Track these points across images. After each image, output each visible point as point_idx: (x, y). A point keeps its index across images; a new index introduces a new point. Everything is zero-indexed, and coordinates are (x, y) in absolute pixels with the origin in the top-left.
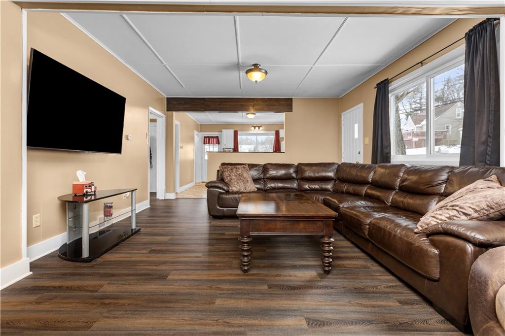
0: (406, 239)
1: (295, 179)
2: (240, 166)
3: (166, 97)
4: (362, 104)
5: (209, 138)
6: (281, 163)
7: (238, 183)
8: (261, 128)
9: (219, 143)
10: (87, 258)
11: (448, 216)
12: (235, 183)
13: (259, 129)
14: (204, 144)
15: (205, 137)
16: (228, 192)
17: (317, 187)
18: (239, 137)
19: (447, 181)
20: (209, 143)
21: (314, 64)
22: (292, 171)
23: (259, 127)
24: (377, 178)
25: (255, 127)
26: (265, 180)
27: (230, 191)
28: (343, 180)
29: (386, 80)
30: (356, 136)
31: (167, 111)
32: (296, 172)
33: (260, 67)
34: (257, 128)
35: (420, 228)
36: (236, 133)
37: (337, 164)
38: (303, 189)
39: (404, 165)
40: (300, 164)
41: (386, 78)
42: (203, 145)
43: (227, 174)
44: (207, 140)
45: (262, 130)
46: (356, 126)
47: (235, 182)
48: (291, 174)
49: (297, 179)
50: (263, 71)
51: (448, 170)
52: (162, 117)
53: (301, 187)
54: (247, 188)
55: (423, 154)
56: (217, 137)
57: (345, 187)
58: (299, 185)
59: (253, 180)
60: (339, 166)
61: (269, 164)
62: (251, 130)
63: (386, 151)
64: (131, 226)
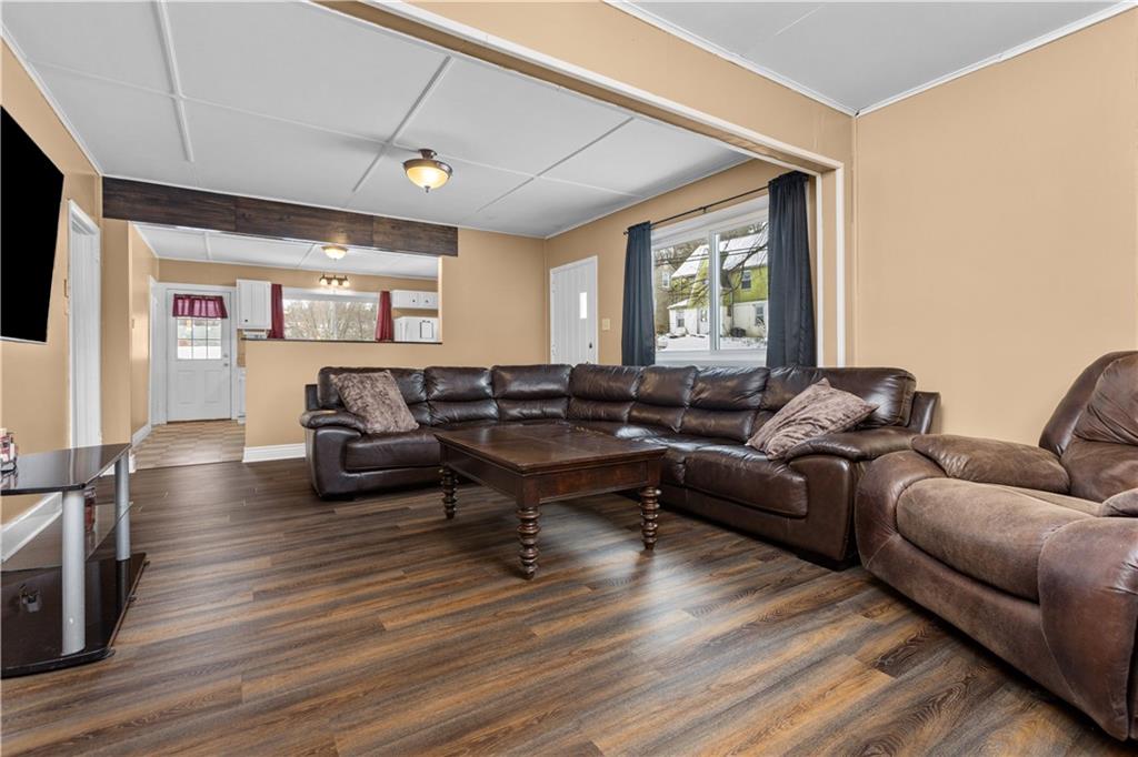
0: (757, 471)
1: (490, 397)
2: (376, 375)
3: (102, 174)
4: (596, 257)
5: (192, 299)
6: (460, 366)
7: (382, 413)
8: (346, 284)
9: (223, 315)
10: (82, 651)
11: (803, 432)
12: (377, 413)
13: (340, 284)
14: (175, 313)
15: (177, 298)
16: (365, 436)
17: (536, 411)
18: (286, 303)
19: (763, 389)
20: (191, 313)
21: (539, 175)
22: (483, 382)
23: (341, 281)
24: (649, 391)
25: (329, 280)
26: (431, 403)
27: (370, 432)
28: (585, 397)
29: (645, 224)
30: (584, 314)
31: (105, 216)
32: (492, 384)
33: (435, 158)
34: (335, 283)
35: (775, 453)
36: (277, 292)
37: (569, 366)
38: (508, 417)
39: (694, 367)
40: (497, 368)
41: (646, 220)
42: (172, 319)
43: (352, 393)
44: (185, 305)
45: (347, 289)
46: (583, 297)
47: (374, 410)
48: (483, 389)
49: (496, 399)
50: (446, 168)
51: (762, 374)
52: (91, 232)
53: (506, 413)
54: (400, 424)
55: (704, 349)
56: (219, 300)
57: (588, 409)
58: (500, 410)
59: (408, 405)
60: (573, 370)
61: (435, 368)
62: (320, 286)
63: (647, 343)
64: (115, 553)
